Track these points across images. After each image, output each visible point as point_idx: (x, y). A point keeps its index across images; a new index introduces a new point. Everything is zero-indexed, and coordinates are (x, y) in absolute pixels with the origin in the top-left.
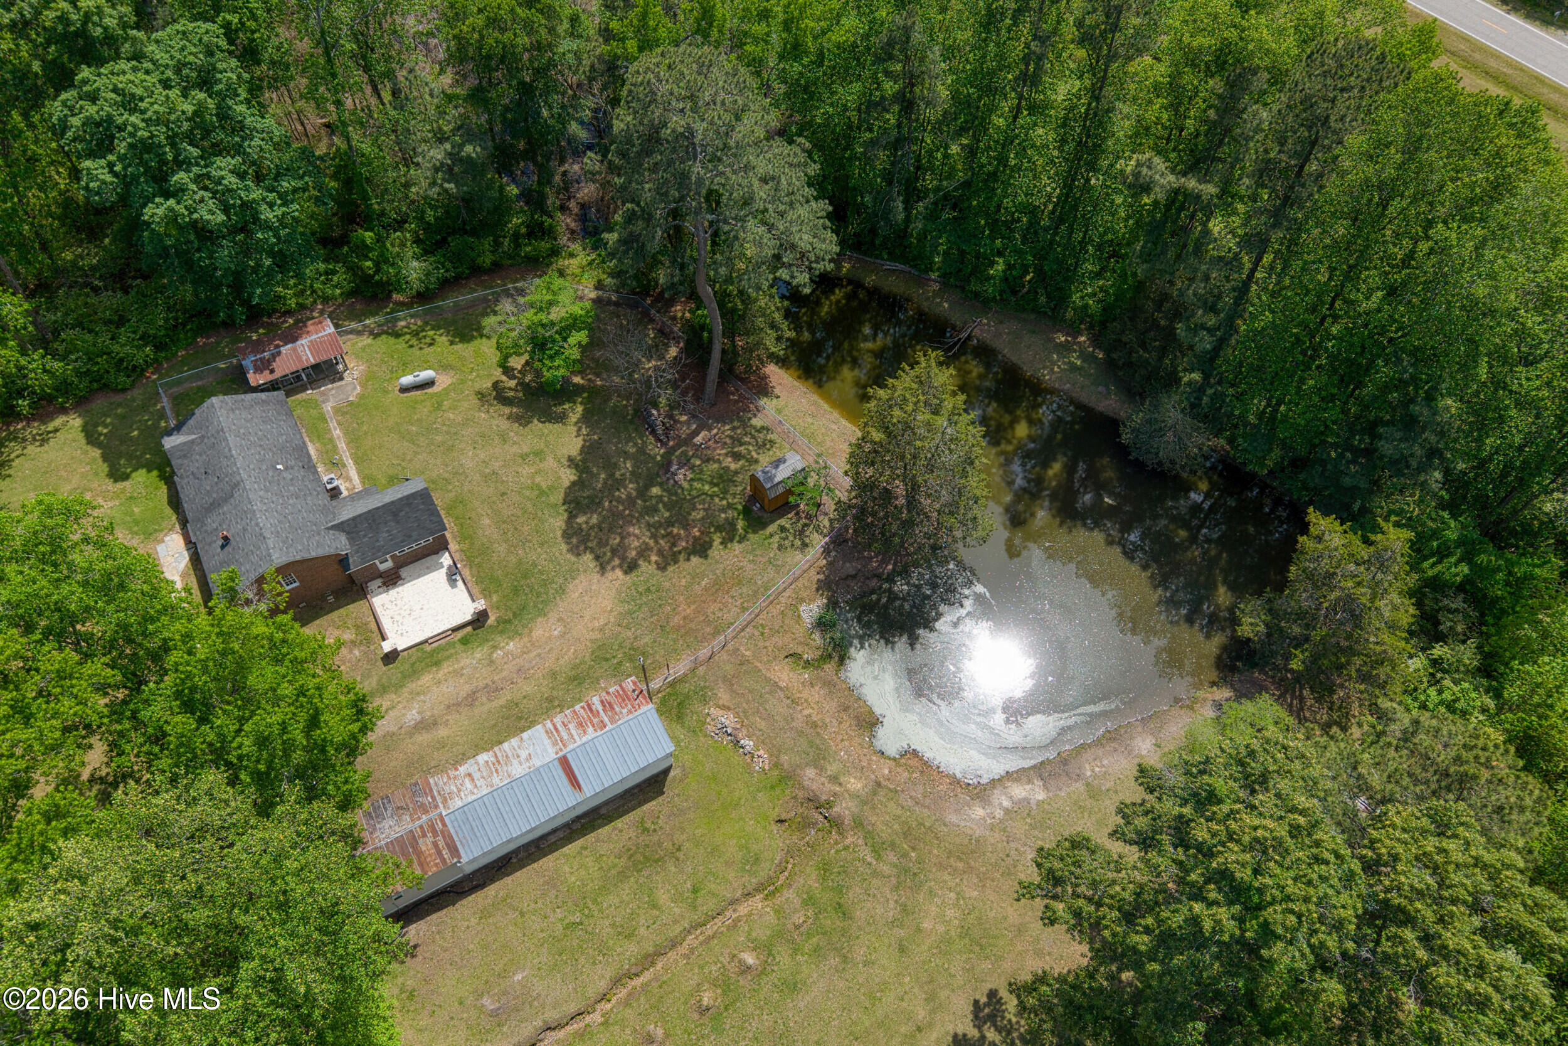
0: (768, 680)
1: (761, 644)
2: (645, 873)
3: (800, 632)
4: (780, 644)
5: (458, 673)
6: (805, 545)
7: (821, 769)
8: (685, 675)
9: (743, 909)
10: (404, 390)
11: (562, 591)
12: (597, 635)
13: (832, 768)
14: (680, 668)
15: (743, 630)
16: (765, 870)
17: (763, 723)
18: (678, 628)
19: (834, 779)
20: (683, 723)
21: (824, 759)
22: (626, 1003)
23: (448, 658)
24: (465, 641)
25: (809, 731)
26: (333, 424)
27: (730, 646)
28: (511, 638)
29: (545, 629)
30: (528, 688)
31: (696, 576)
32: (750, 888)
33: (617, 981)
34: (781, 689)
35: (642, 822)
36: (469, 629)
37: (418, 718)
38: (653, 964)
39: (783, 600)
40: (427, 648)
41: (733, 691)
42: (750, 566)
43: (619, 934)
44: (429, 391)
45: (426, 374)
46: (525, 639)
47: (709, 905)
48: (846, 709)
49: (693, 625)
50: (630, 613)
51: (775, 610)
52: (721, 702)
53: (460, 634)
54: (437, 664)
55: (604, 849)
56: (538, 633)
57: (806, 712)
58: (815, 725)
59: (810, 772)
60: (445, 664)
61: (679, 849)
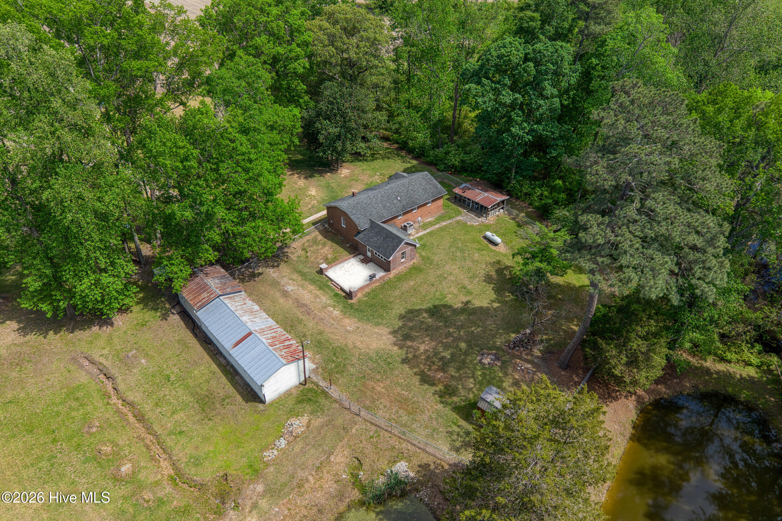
0: (334, 447)
1: (363, 438)
2: (196, 405)
3: (383, 465)
4: (366, 451)
5: (317, 296)
6: (457, 450)
7: (263, 495)
8: (331, 397)
9: (164, 464)
10: (485, 238)
11: (378, 324)
12: (350, 345)
13: (263, 503)
14: (334, 392)
15: (372, 423)
16: (191, 472)
17: (298, 450)
18: (364, 385)
19: (255, 506)
20: (296, 404)
21: (272, 496)
22: (118, 411)
23: (325, 291)
24: (336, 295)
25: (295, 482)
26: (449, 222)
27: (357, 419)
28: (341, 311)
29: (350, 323)
30: (311, 324)
31: (408, 387)
32: (178, 464)
33: (131, 404)
34: (328, 458)
35: (229, 397)
36: (344, 294)
37: (289, 290)
38: (139, 421)
39: (404, 445)
40: (329, 283)
41: (322, 427)
42: (426, 417)
43: (159, 400)
44: (490, 246)
45: (498, 240)
46: (342, 317)
47: (169, 442)
48: (320, 511)
49: (369, 393)
50: (370, 359)
51: (394, 442)
52: (313, 421)
53: (340, 292)
54: (321, 288)
55: (213, 383)
56: (347, 321)
57: (311, 478)
58: (300, 486)
59: (260, 488)
60: (321, 292)
61: (209, 419)
